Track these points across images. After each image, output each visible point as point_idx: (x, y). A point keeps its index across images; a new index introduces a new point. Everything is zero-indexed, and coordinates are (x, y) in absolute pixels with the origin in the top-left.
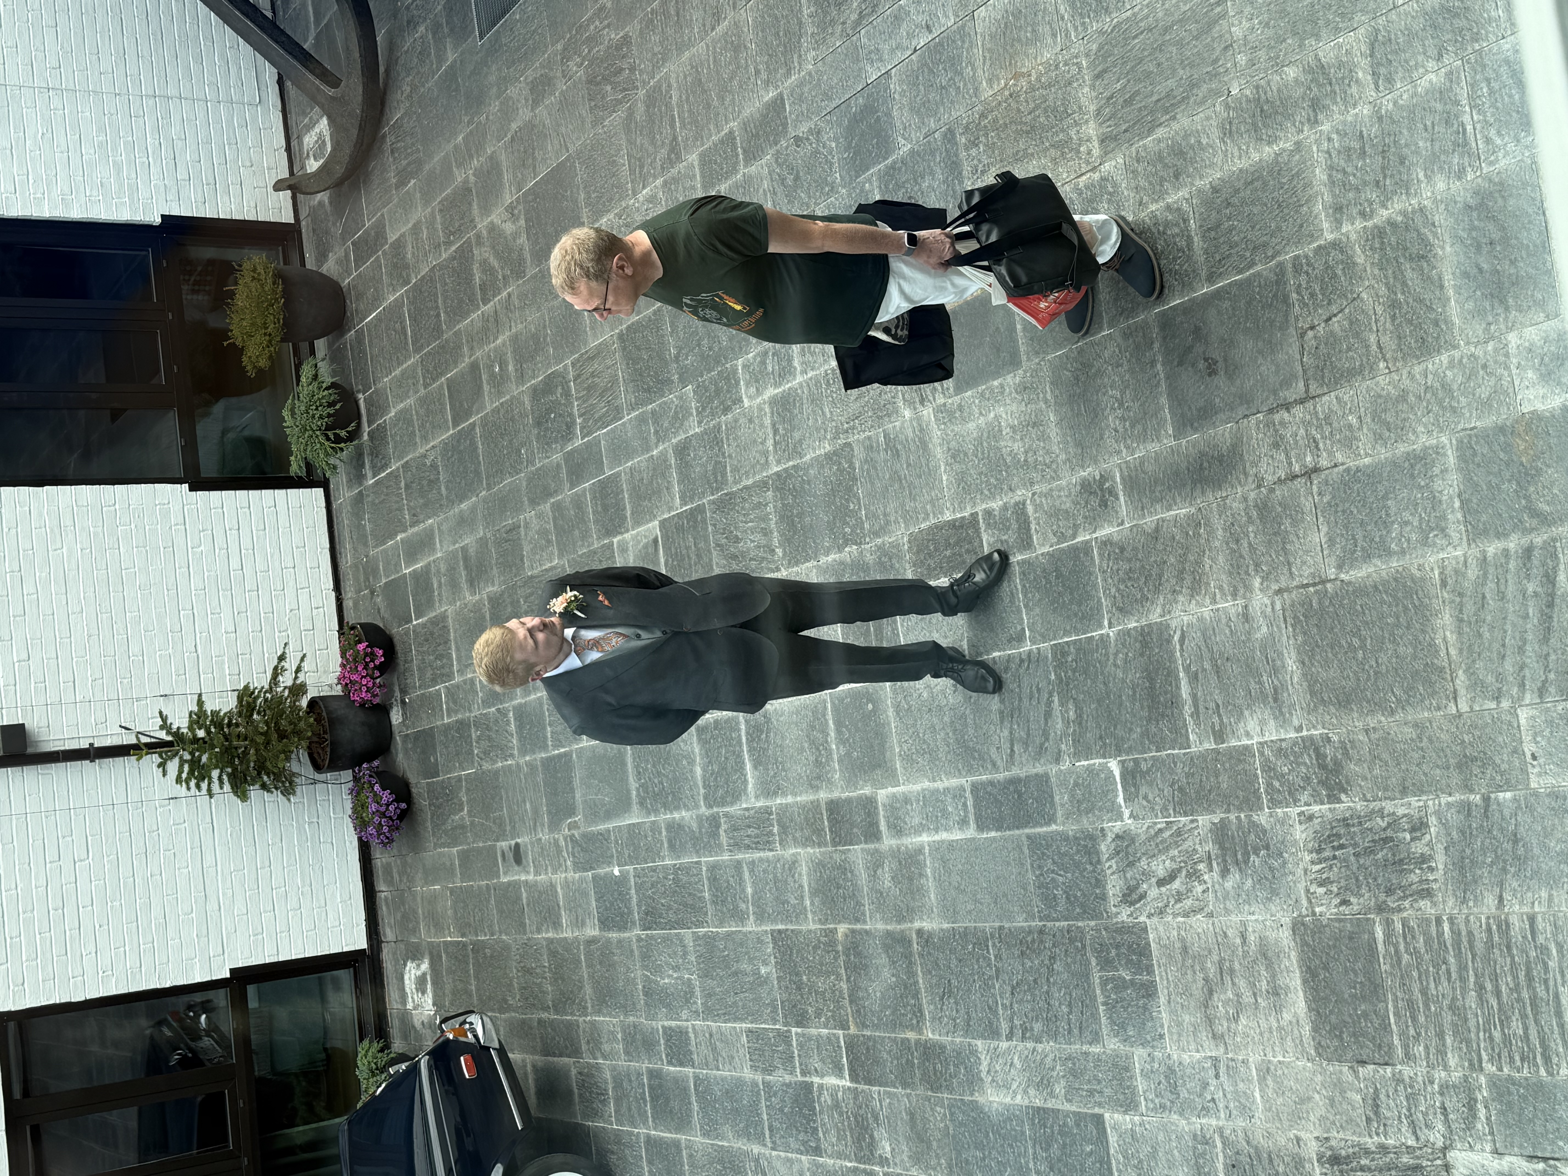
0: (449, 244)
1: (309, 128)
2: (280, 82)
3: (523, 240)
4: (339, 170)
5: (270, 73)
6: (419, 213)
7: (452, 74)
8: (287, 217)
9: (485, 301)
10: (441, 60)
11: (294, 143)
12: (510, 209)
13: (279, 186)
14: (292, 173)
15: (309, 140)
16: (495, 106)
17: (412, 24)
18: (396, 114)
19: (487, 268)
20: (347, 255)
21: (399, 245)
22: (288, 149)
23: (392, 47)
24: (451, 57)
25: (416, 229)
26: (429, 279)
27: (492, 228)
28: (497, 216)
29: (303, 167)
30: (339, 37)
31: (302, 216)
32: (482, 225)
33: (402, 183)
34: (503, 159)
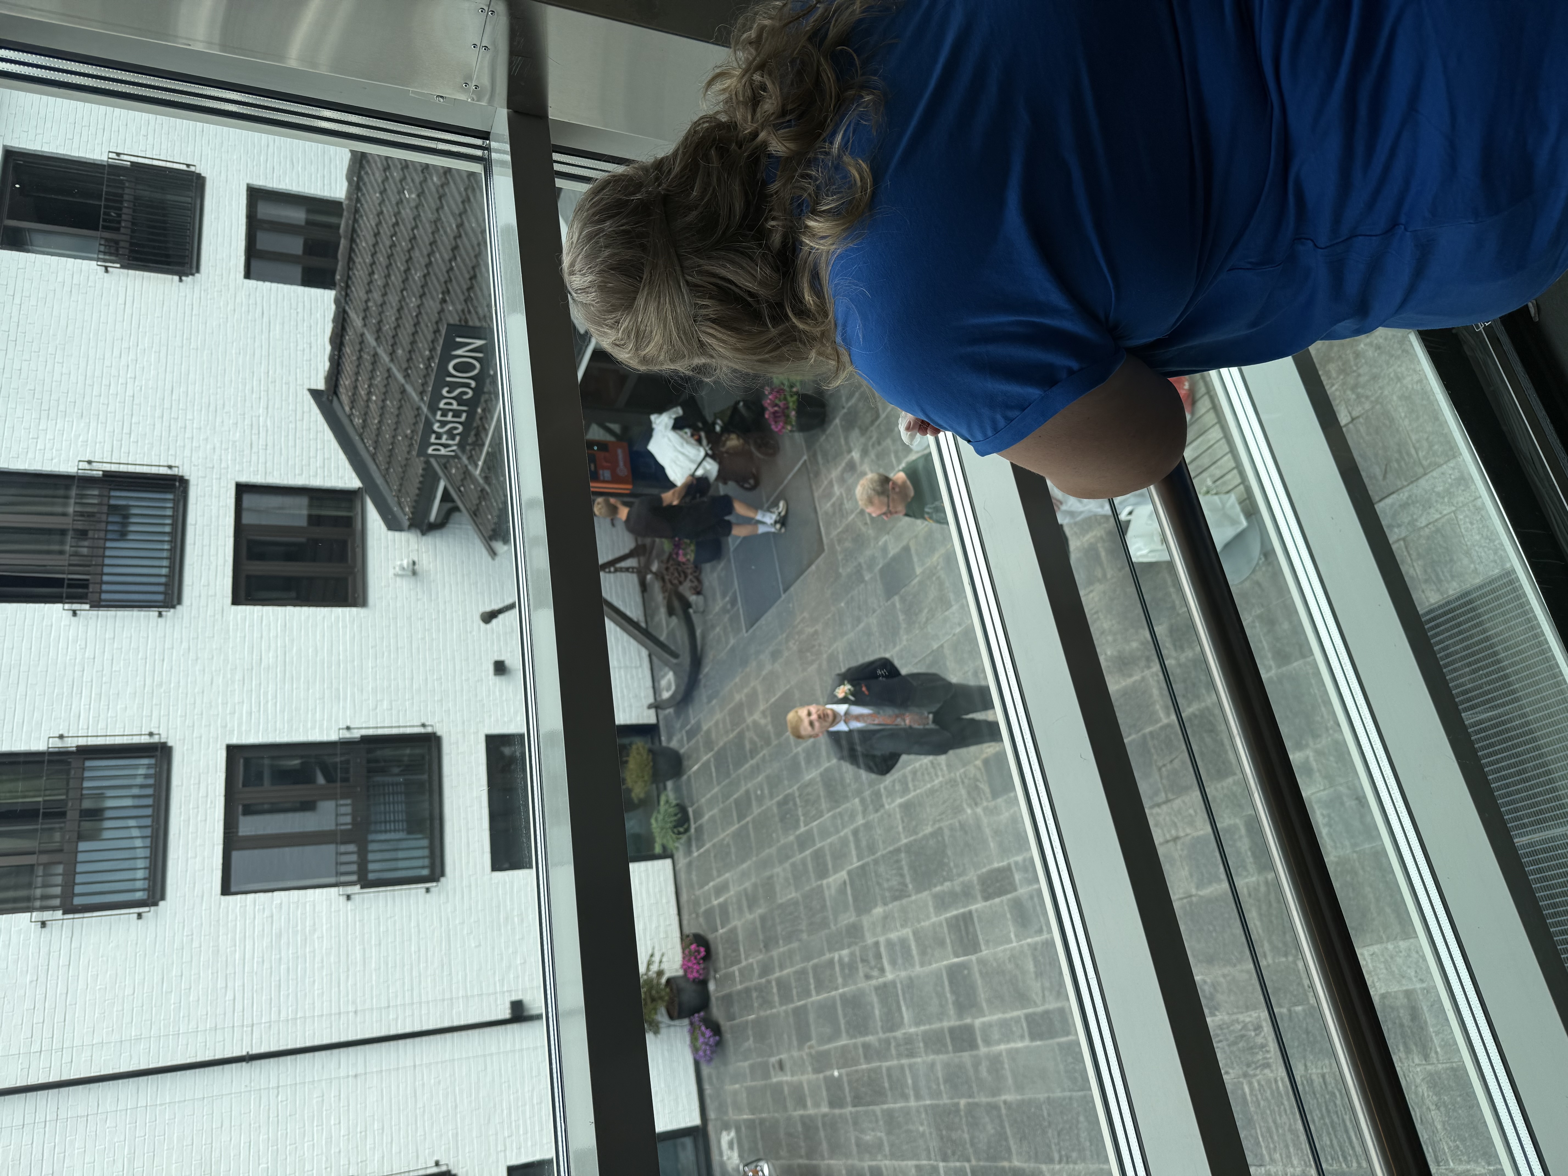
0: (733, 730)
1: (663, 676)
2: (650, 656)
3: (770, 727)
4: (679, 697)
5: (644, 653)
6: (718, 716)
7: (733, 650)
8: (652, 720)
9: (752, 758)
10: (727, 643)
11: (656, 684)
12: (764, 713)
13: (650, 707)
14: (655, 699)
15: (664, 683)
16: (754, 664)
17: (713, 627)
18: (706, 669)
19: (752, 742)
20: (682, 737)
21: (708, 732)
22: (654, 687)
23: (704, 637)
24: (732, 641)
25: (717, 724)
26: (724, 748)
27: (755, 723)
28: (757, 716)
29: (660, 695)
30: (678, 634)
31: (661, 717)
32: (749, 720)
33: (709, 701)
34: (760, 689)
